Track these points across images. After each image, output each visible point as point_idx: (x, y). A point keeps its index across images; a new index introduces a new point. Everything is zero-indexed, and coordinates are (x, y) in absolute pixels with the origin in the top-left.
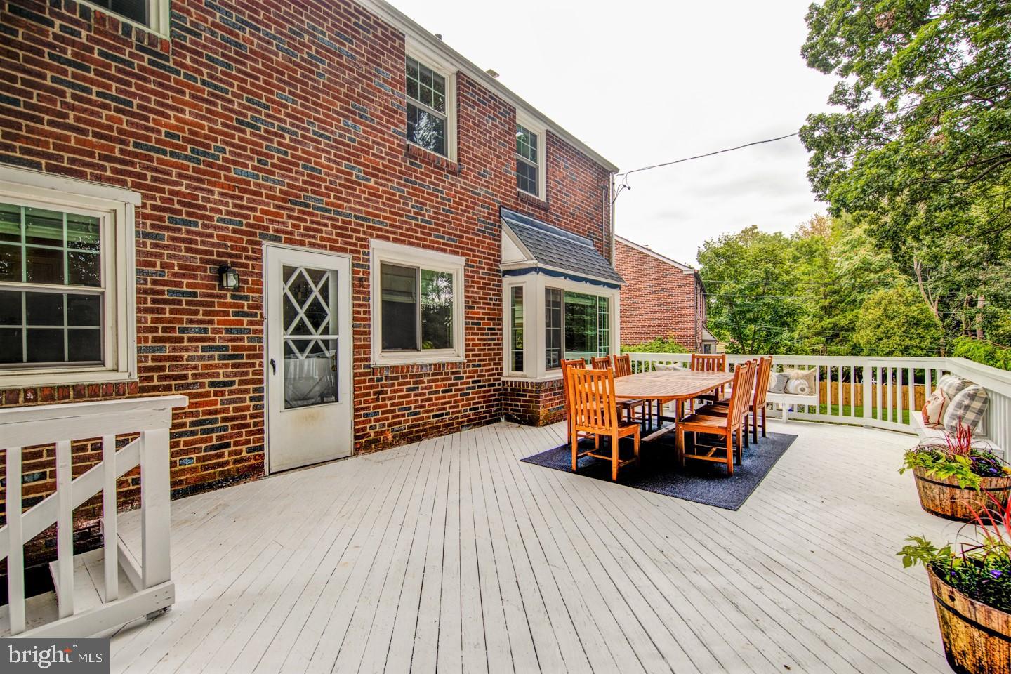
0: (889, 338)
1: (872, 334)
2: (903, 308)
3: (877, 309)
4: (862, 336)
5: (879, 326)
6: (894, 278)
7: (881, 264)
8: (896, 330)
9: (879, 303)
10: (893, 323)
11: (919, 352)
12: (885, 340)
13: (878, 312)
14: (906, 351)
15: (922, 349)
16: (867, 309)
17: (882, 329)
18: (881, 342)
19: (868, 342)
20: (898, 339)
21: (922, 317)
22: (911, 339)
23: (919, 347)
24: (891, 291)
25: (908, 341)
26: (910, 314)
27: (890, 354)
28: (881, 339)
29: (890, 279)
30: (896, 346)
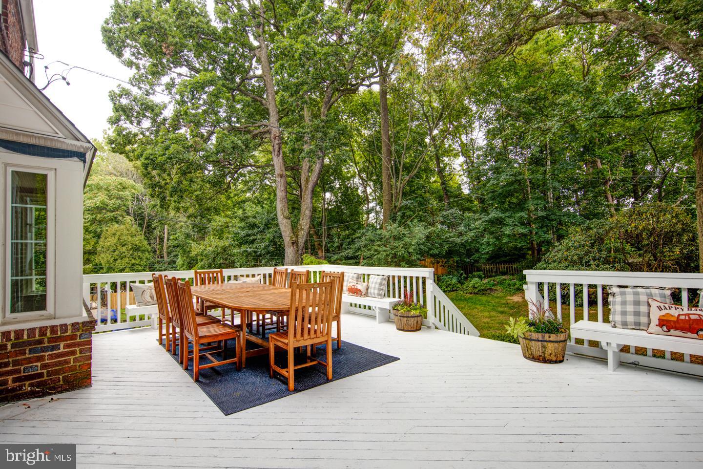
0: (122, 259)
1: (110, 256)
2: (130, 238)
3: (113, 238)
4: (103, 258)
5: (114, 251)
6: (123, 217)
7: (114, 206)
8: (126, 253)
9: (114, 234)
10: (124, 249)
11: (140, 268)
12: (119, 261)
13: (114, 240)
14: (133, 268)
15: (141, 266)
16: (106, 238)
17: (117, 253)
18: (117, 262)
19: (108, 262)
20: (127, 259)
21: (141, 245)
22: (135, 259)
23: (140, 265)
24: (122, 227)
25: (133, 261)
26: (134, 243)
27: (122, 271)
28: (116, 260)
29: (121, 218)
30: (126, 265)
